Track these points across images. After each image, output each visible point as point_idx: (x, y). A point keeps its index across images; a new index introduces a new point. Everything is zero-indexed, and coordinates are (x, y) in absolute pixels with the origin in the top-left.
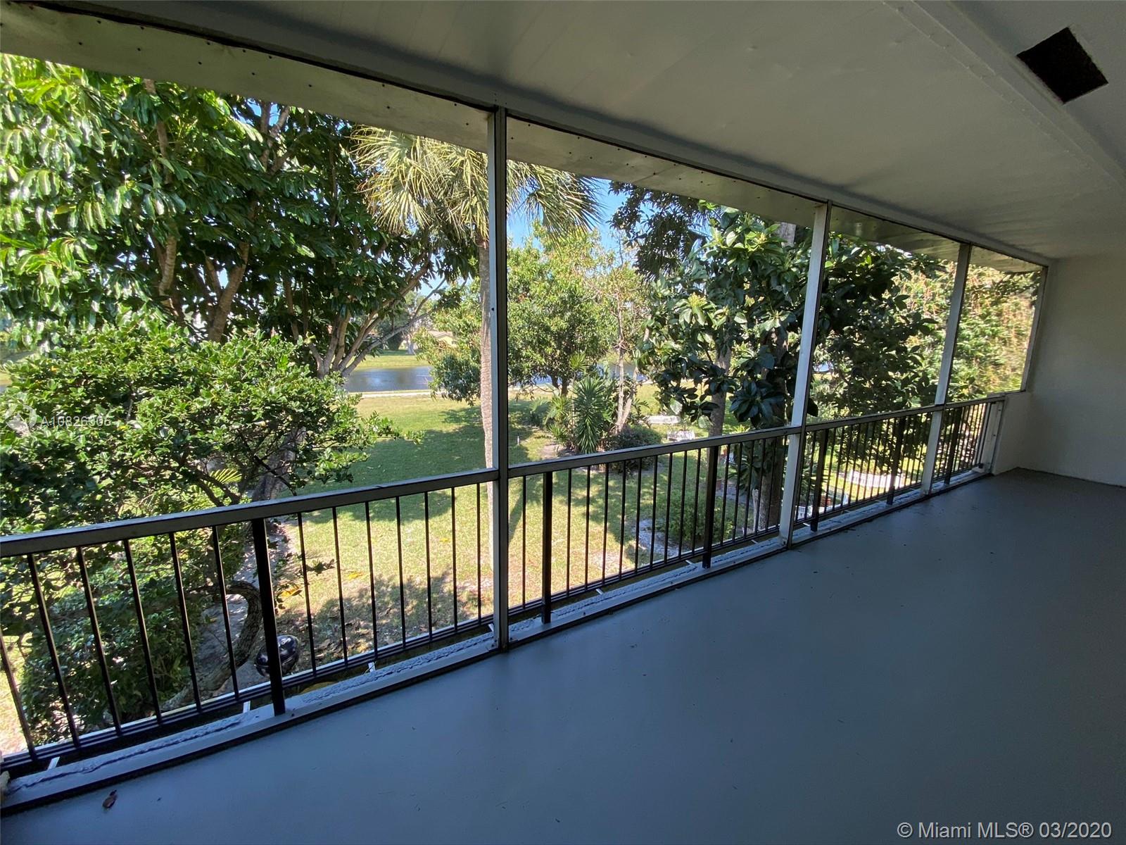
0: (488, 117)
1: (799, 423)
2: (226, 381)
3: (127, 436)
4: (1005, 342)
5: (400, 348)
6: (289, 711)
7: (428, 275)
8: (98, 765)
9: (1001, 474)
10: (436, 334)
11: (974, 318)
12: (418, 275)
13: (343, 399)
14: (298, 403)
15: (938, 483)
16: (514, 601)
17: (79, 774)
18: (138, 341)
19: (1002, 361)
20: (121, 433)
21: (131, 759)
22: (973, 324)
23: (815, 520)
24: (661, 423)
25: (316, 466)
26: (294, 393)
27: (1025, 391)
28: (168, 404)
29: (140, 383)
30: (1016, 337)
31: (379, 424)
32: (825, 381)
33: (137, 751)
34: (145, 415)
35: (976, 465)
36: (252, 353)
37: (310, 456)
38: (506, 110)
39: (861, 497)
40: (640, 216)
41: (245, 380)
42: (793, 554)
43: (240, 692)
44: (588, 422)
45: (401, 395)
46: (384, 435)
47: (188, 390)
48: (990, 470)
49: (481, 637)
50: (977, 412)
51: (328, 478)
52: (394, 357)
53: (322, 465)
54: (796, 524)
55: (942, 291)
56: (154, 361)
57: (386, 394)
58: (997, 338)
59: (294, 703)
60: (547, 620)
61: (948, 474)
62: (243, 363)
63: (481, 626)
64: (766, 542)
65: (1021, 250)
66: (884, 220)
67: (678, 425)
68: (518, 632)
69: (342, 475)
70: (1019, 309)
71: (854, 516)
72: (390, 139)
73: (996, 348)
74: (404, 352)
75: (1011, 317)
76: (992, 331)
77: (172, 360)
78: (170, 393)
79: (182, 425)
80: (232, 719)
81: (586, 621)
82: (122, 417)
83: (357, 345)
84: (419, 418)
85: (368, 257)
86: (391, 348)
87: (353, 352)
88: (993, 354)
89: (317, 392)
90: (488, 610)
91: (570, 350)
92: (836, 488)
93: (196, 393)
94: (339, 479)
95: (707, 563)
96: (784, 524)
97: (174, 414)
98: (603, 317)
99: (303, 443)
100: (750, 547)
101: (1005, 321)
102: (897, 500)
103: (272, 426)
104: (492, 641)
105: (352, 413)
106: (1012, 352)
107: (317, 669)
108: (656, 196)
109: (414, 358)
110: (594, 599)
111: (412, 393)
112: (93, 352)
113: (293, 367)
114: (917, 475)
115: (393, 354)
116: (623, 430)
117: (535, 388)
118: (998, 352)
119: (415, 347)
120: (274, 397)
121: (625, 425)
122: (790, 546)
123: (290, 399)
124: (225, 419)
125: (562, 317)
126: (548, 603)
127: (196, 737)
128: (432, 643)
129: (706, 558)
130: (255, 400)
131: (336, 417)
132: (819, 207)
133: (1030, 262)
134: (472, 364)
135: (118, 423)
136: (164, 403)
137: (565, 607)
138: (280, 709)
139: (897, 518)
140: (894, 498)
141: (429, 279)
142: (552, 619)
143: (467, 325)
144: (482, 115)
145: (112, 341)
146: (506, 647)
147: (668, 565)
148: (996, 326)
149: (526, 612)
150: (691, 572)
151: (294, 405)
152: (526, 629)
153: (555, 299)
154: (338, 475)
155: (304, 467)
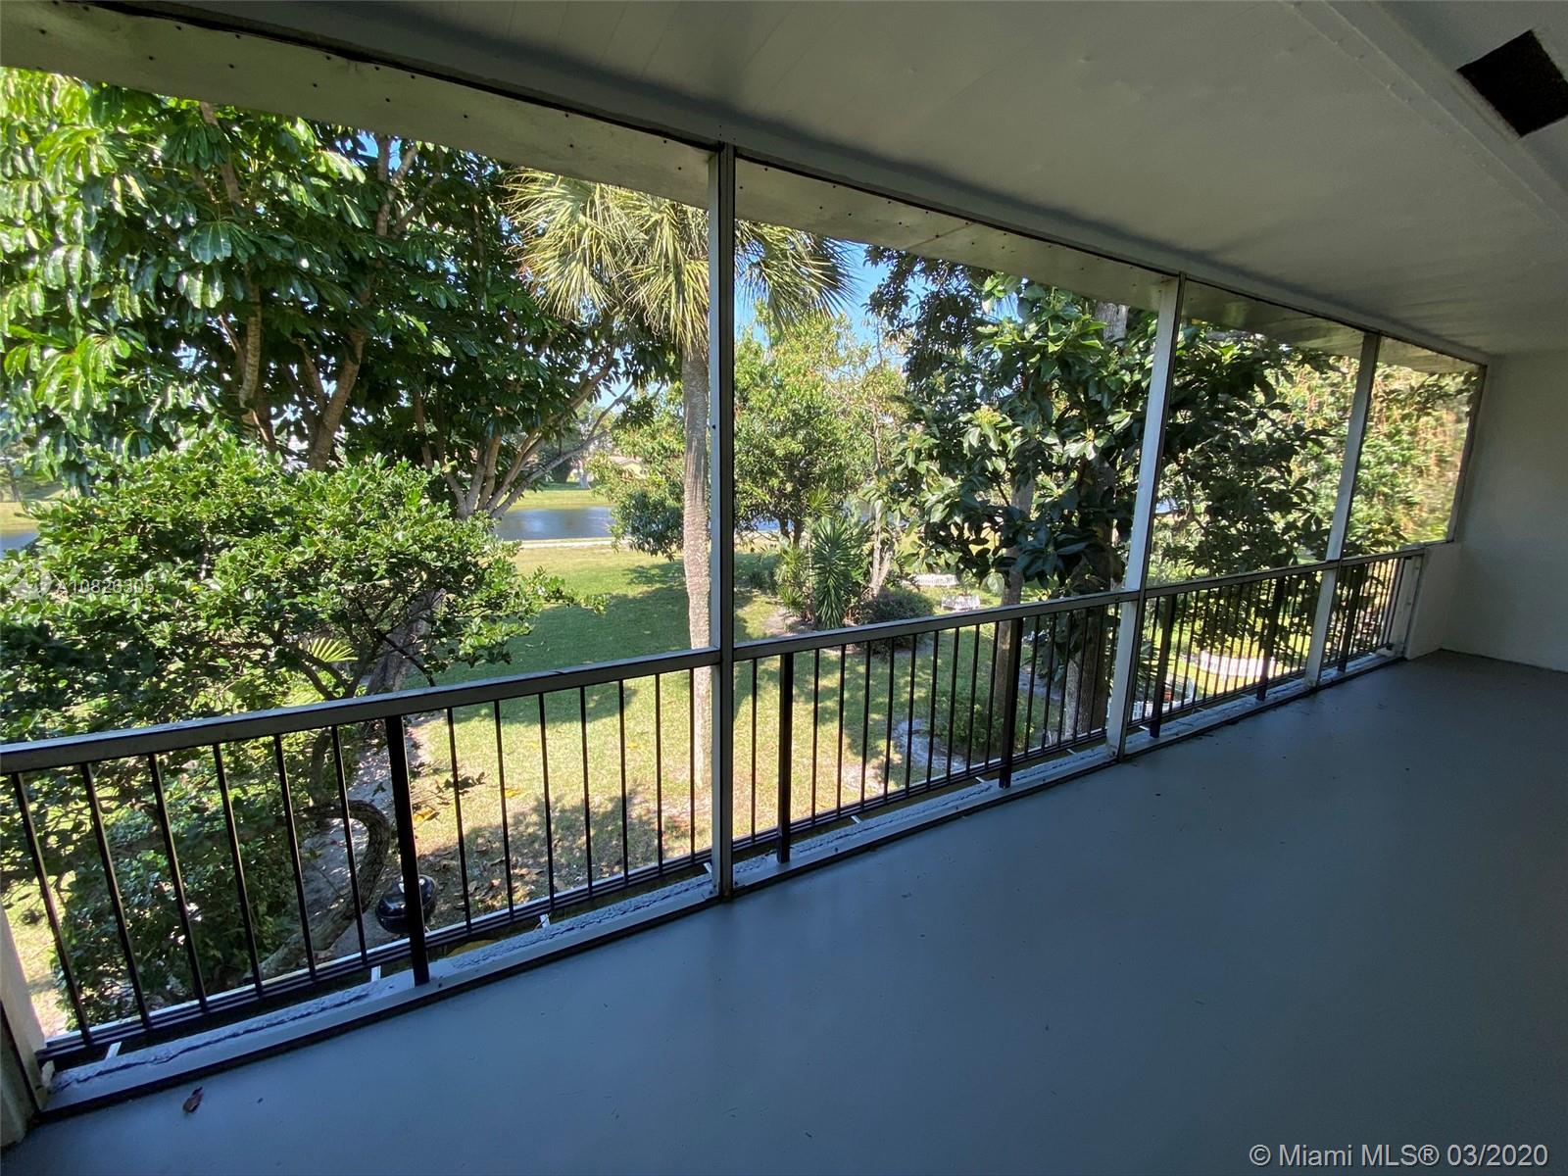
0: (710, 159)
1: (1136, 586)
2: (334, 524)
3: (202, 598)
4: (1421, 472)
5: (568, 480)
6: (434, 979)
7: (611, 378)
8: (174, 1053)
9: (1418, 660)
10: (619, 460)
11: (1377, 438)
12: (597, 377)
13: (495, 548)
14: (435, 553)
15: (1329, 671)
16: (740, 831)
17: (149, 1066)
18: (211, 468)
19: (1416, 499)
20: (192, 596)
21: (219, 1044)
22: (1375, 446)
23: (1156, 722)
24: (932, 585)
25: (460, 641)
26: (428, 541)
27: (1453, 541)
28: (257, 557)
29: (214, 528)
30: (1438, 465)
31: (546, 585)
32: (1166, 526)
33: (228, 1033)
34: (225, 572)
35: (1382, 646)
36: (371, 485)
37: (452, 627)
38: (735, 149)
39: (1220, 690)
40: (907, 296)
41: (361, 524)
42: (1127, 769)
43: (368, 952)
44: (831, 582)
45: (570, 544)
46: (553, 601)
47: (284, 537)
48: (1403, 652)
49: (694, 880)
50: (1386, 571)
51: (477, 659)
52: (559, 493)
53: (468, 641)
54: (1130, 727)
55: (1332, 400)
56: (234, 495)
57: (550, 543)
58: (1409, 468)
59: (440, 969)
60: (784, 858)
61: (1343, 659)
62: (358, 500)
63: (694, 864)
64: (1088, 752)
65: (1449, 342)
66: (1258, 300)
67: (956, 587)
68: (746, 874)
69: (497, 654)
70: (1442, 425)
71: (1210, 716)
72: (557, 189)
73: (1407, 481)
74: (574, 486)
75: (1430, 436)
76: (1403, 456)
77: (259, 493)
78: (260, 542)
79: (276, 585)
80: (357, 990)
81: (837, 861)
82: (194, 575)
83: (512, 477)
84: (597, 577)
85: (527, 354)
86: (556, 480)
87: (505, 488)
88: (1404, 488)
89: (461, 541)
90: (706, 842)
91: (805, 481)
92: (1186, 678)
93: (294, 541)
94: (492, 660)
95: (1005, 782)
96: (1113, 725)
97: (266, 571)
98: (852, 436)
99: (441, 610)
100: (1065, 759)
101: (1422, 443)
102: (1271, 694)
103: (399, 588)
104: (710, 887)
105: (508, 570)
106: (1431, 486)
107: (472, 921)
108: (931, 268)
109: (588, 493)
110: (848, 829)
111: (586, 543)
112: (149, 486)
113: (427, 505)
114: (1300, 659)
115: (559, 488)
116: (879, 596)
117: (757, 535)
118: (1411, 486)
119: (590, 478)
120: (401, 546)
121: (883, 588)
122: (1122, 758)
123: (423, 549)
124: (335, 577)
125: (794, 436)
126: (787, 834)
127: (309, 1014)
128: (628, 887)
129: (1004, 774)
130: (376, 551)
131: (486, 576)
132: (1168, 281)
133: (1461, 359)
134: (670, 502)
135: (188, 583)
136: (251, 555)
137: (809, 840)
138: (422, 977)
139: (1271, 718)
140: (1268, 692)
141: (612, 385)
142: (791, 857)
143: (664, 448)
144: (701, 155)
145: (175, 471)
146: (729, 895)
147: (951, 783)
148: (1409, 449)
149: (757, 845)
150: (984, 793)
151: (428, 556)
152: (756, 870)
153: (782, 412)
154: (491, 654)
155: (442, 644)
